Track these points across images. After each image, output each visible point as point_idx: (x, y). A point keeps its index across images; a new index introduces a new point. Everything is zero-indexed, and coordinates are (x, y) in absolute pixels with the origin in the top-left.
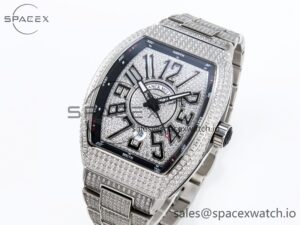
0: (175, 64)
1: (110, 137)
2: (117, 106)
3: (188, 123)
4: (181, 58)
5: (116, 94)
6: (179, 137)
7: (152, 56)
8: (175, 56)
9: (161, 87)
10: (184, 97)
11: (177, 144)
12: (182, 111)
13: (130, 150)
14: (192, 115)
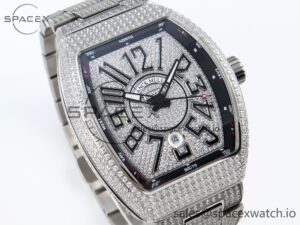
0: (132, 50)
1: (156, 168)
2: (130, 136)
3: (204, 88)
4: (131, 42)
5: (118, 127)
6: (212, 106)
7: (105, 64)
8: (123, 45)
9: (147, 81)
10: (177, 70)
11: (216, 114)
12: (188, 83)
13: (184, 161)
14: (199, 77)
